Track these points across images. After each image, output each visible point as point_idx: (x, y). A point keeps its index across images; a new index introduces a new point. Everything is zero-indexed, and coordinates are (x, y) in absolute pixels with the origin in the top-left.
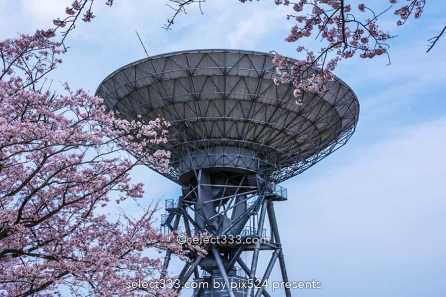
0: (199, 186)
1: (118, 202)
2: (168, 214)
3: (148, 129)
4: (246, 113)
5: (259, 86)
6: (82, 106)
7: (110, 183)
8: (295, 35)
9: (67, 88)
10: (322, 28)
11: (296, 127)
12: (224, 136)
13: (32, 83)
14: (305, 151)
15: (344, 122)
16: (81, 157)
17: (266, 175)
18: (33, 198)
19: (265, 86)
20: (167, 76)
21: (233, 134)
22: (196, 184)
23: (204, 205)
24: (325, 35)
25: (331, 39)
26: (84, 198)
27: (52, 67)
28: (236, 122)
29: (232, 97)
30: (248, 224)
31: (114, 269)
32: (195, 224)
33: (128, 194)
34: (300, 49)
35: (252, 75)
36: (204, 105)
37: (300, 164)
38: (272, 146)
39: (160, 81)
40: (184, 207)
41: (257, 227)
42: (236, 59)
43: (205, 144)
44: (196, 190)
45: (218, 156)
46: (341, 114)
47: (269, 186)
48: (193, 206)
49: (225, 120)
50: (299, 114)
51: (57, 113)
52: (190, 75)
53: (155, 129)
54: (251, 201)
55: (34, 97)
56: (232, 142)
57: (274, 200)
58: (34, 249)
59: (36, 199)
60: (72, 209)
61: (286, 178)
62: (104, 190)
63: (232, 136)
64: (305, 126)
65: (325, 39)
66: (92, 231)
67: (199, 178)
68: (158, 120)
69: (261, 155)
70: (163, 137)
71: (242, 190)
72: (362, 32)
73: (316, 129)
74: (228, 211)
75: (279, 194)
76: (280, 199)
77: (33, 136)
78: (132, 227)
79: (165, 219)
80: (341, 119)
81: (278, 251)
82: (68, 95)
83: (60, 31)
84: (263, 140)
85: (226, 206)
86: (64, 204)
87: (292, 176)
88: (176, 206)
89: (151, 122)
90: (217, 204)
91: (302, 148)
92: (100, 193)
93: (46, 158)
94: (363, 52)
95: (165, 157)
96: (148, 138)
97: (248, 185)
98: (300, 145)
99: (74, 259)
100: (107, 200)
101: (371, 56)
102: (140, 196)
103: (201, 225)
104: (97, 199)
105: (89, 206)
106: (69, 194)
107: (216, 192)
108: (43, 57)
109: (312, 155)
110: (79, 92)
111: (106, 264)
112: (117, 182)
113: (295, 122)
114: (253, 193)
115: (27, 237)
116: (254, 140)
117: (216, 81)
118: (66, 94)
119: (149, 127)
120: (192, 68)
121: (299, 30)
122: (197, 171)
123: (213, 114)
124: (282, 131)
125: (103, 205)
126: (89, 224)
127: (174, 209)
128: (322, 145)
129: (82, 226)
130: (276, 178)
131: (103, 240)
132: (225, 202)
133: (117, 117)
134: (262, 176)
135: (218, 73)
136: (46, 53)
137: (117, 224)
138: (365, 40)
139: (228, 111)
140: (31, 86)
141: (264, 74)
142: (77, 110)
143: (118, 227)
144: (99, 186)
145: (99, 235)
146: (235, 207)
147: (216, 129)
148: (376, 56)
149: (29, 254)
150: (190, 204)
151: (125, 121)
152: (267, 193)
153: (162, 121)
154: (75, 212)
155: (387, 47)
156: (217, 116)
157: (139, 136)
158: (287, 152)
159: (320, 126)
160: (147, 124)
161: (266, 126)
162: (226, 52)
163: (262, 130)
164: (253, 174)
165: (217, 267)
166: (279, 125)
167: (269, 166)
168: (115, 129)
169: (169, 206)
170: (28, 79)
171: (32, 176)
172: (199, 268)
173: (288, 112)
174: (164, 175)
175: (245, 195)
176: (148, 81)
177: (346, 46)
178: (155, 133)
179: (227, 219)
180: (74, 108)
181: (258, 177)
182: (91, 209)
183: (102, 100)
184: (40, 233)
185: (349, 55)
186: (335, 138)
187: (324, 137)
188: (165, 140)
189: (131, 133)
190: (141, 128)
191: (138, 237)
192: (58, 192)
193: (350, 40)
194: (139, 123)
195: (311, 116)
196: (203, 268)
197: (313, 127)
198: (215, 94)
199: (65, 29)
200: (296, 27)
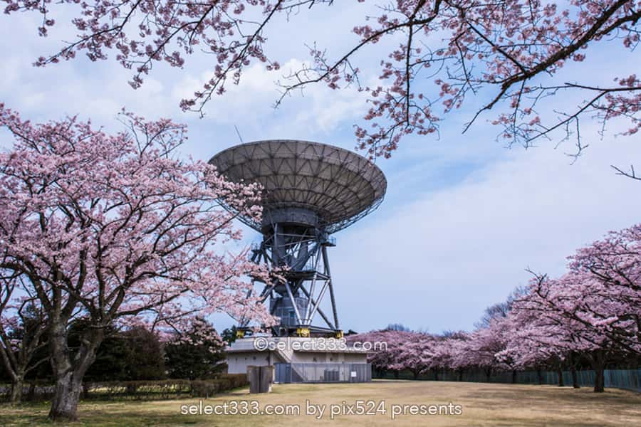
0: (275, 235)
1: (223, 242)
2: (253, 253)
3: (248, 190)
4: (310, 185)
5: (320, 166)
6: (201, 171)
7: (218, 228)
8: (372, 115)
9: (191, 159)
10: (392, 110)
11: (344, 196)
12: (294, 200)
13: (166, 153)
14: (349, 213)
15: (376, 194)
16: (199, 208)
17: (322, 229)
18: (164, 236)
19: (323, 166)
20: (255, 157)
21: (300, 199)
22: (273, 233)
23: (278, 248)
24: (393, 116)
25: (397, 120)
26: (199, 237)
27: (181, 142)
28: (302, 191)
29: (300, 173)
30: (308, 262)
31: (221, 288)
32: (271, 261)
33: (231, 237)
34: (375, 125)
35: (315, 158)
36: (280, 178)
37: (346, 221)
38: (327, 208)
39: (250, 160)
40: (264, 249)
41: (314, 263)
42: (304, 147)
43: (281, 206)
44: (273, 238)
45: (289, 214)
46: (375, 188)
47: (324, 236)
48: (270, 249)
49: (294, 189)
50: (346, 187)
51: (184, 176)
52: (272, 157)
53: (254, 190)
54: (311, 246)
55: (168, 163)
56: (299, 205)
57: (328, 245)
58: (163, 272)
59: (166, 237)
60: (190, 246)
61: (336, 231)
62: (214, 233)
63: (300, 201)
64: (350, 195)
65: (393, 119)
66: (204, 262)
67: (276, 229)
68: (255, 184)
69: (319, 215)
70: (258, 196)
71: (305, 238)
72: (420, 115)
73: (357, 197)
74: (295, 252)
75: (331, 242)
76: (331, 245)
77: (167, 190)
78: (233, 260)
79: (251, 257)
80: (375, 191)
81: (329, 281)
82: (191, 163)
83: (199, 101)
84: (320, 204)
85: (294, 249)
86: (186, 241)
87: (340, 229)
88: (258, 248)
89: (250, 185)
90: (287, 247)
91: (348, 211)
92: (210, 235)
93: (174, 207)
94: (419, 130)
95: (259, 211)
96: (247, 196)
97: (310, 235)
98: (346, 208)
99: (192, 280)
100: (215, 240)
101: (425, 133)
102: (240, 239)
103: (276, 261)
104: (209, 239)
105: (202, 243)
106: (189, 235)
107: (287, 240)
108: (175, 135)
109: (354, 215)
110: (199, 162)
111: (216, 285)
112: (223, 228)
113: (343, 192)
114: (313, 241)
115: (158, 264)
116: (315, 204)
117: (290, 161)
118: (190, 163)
119: (249, 188)
120: (273, 152)
121: (374, 111)
122: (275, 225)
123: (287, 185)
124: (334, 198)
125: (213, 244)
126: (202, 257)
127: (257, 250)
128: (362, 209)
129: (198, 257)
130: (329, 230)
131: (212, 268)
132: (293, 246)
133: (225, 180)
134: (319, 229)
135: (291, 156)
136: (177, 132)
137: (223, 257)
138: (421, 121)
139: (297, 183)
140: (165, 155)
141: (323, 158)
142: (197, 173)
143: (224, 259)
144: (211, 229)
145: (209, 265)
146: (300, 250)
147: (288, 195)
148: (429, 133)
149: (161, 276)
150: (269, 247)
151: (232, 183)
152: (322, 241)
153: (258, 185)
154: (192, 248)
155: (437, 127)
156: (289, 186)
157: (241, 194)
158: (337, 213)
159: (360, 195)
160: (247, 186)
161: (323, 194)
162: (297, 142)
163: (321, 197)
164: (313, 227)
165: (286, 291)
166: (333, 194)
167: (324, 222)
168: (224, 189)
169: (254, 248)
170: (164, 150)
171: (163, 221)
172: (274, 291)
173: (339, 185)
174: (251, 226)
175: (307, 242)
176: (242, 160)
177: (408, 125)
178: (252, 193)
179: (295, 259)
180: (195, 172)
181: (316, 229)
182: (204, 246)
183: (216, 168)
184: (167, 261)
185: (409, 131)
186: (370, 205)
187: (363, 203)
188: (260, 199)
189: (236, 192)
190: (242, 189)
191: (238, 267)
192: (182, 232)
193: (411, 120)
194: (242, 185)
195: (355, 189)
196: (276, 291)
197: (355, 197)
198: (289, 171)
199: (203, 99)
200: (372, 109)
